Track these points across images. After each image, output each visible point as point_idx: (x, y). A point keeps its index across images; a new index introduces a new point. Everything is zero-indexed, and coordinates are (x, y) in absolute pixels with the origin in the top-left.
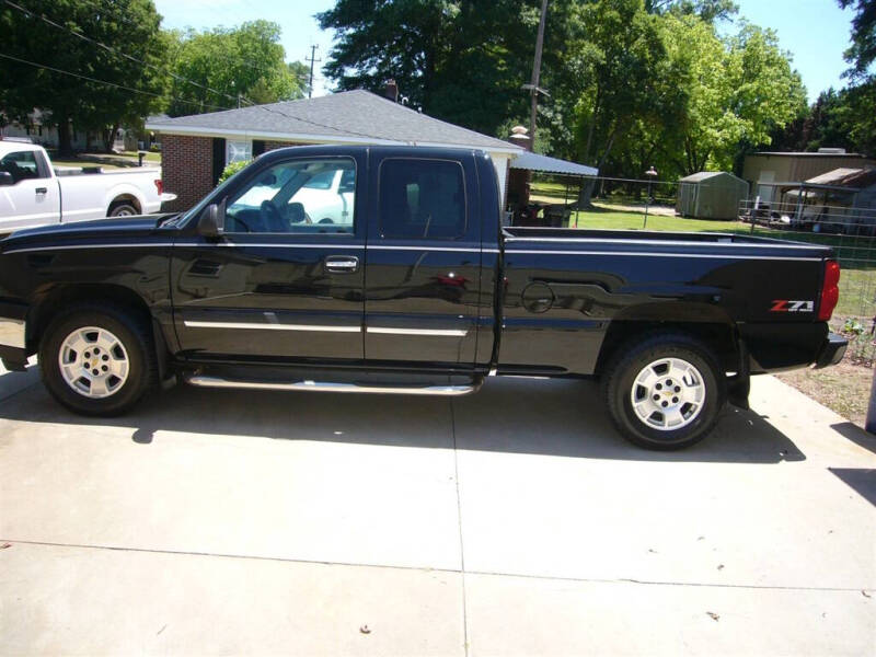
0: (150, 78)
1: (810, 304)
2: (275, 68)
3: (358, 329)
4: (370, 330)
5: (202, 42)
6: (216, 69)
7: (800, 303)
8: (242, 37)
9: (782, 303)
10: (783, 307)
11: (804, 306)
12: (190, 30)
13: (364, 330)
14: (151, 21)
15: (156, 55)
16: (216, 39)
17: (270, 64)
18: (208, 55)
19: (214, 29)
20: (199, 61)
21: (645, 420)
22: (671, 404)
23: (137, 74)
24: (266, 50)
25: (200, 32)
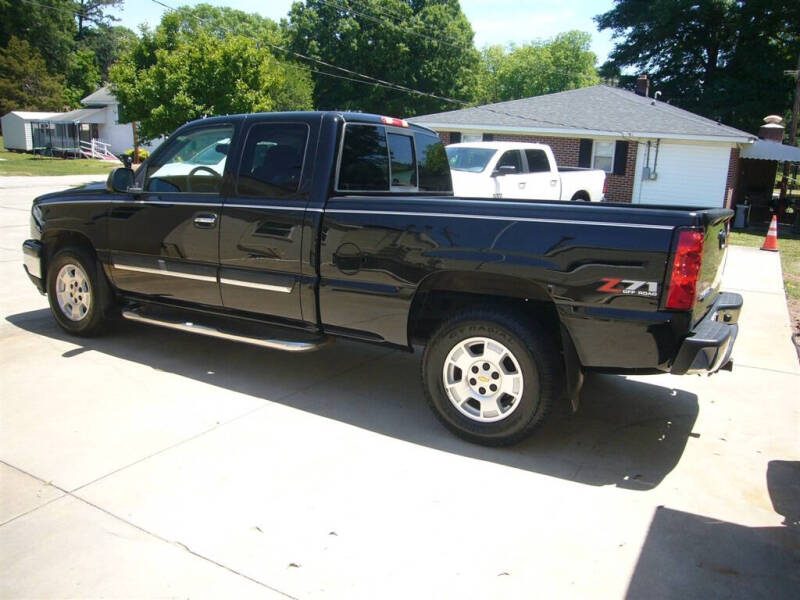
0: (461, 87)
1: (653, 287)
2: (584, 73)
3: (214, 279)
4: (223, 281)
5: (521, 55)
6: (531, 77)
7: (637, 284)
8: (556, 47)
9: (614, 281)
10: (615, 287)
11: (645, 288)
12: (512, 45)
13: (218, 280)
14: (464, 38)
15: (468, 67)
16: (533, 51)
17: (580, 70)
18: (524, 65)
19: (533, 43)
20: (516, 71)
21: (458, 406)
22: (489, 392)
23: (450, 84)
24: (577, 57)
25: (519, 46)
